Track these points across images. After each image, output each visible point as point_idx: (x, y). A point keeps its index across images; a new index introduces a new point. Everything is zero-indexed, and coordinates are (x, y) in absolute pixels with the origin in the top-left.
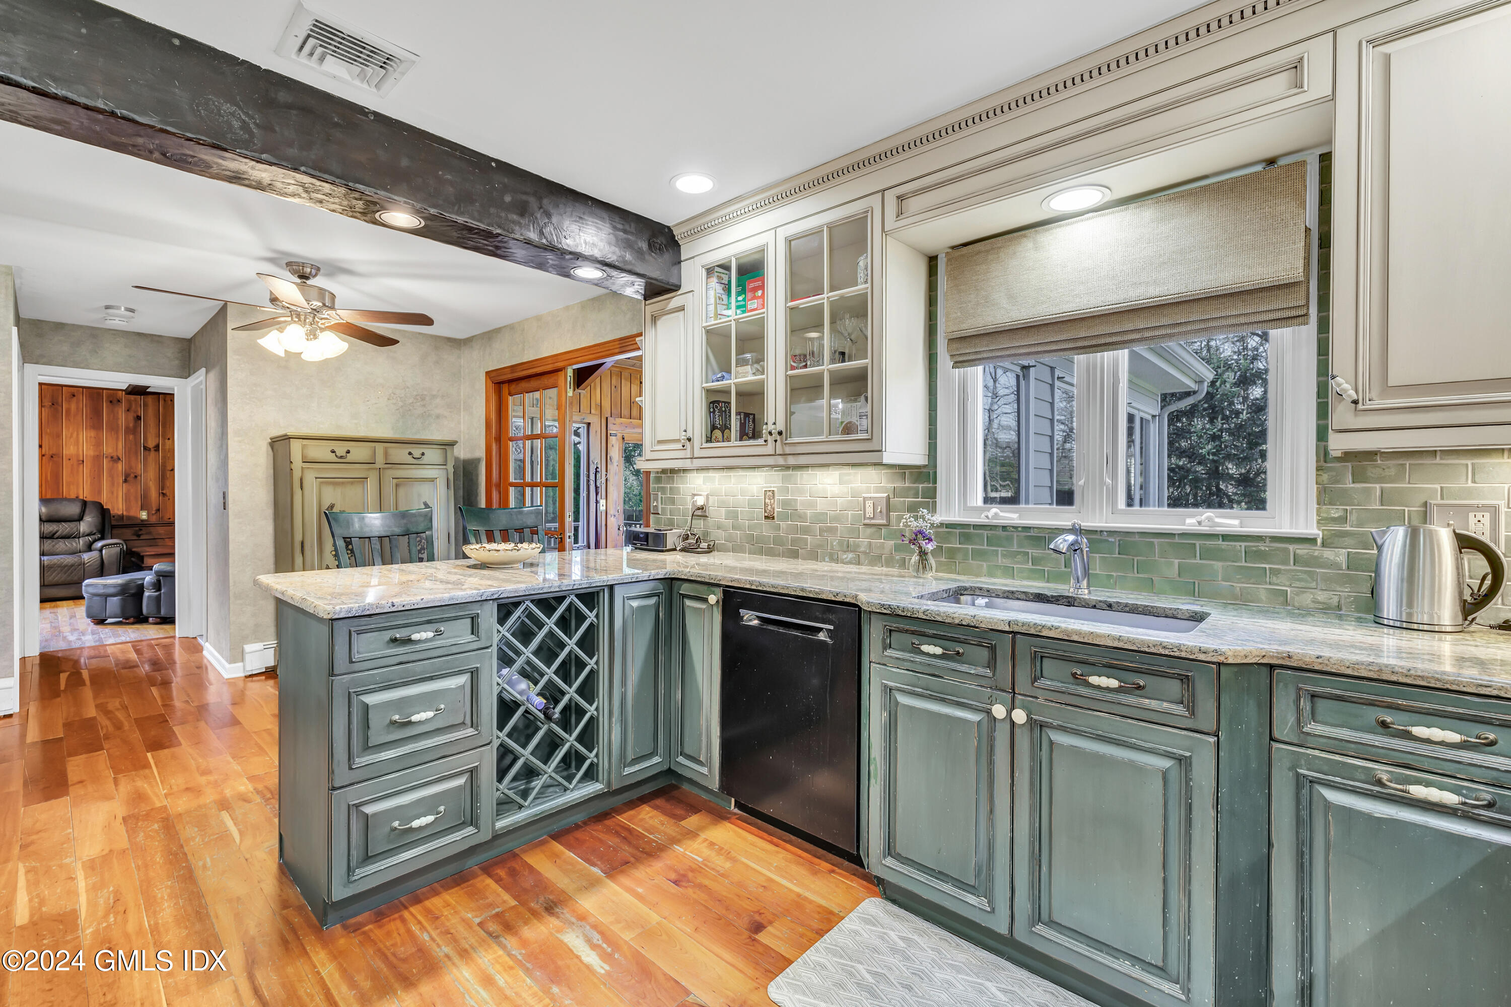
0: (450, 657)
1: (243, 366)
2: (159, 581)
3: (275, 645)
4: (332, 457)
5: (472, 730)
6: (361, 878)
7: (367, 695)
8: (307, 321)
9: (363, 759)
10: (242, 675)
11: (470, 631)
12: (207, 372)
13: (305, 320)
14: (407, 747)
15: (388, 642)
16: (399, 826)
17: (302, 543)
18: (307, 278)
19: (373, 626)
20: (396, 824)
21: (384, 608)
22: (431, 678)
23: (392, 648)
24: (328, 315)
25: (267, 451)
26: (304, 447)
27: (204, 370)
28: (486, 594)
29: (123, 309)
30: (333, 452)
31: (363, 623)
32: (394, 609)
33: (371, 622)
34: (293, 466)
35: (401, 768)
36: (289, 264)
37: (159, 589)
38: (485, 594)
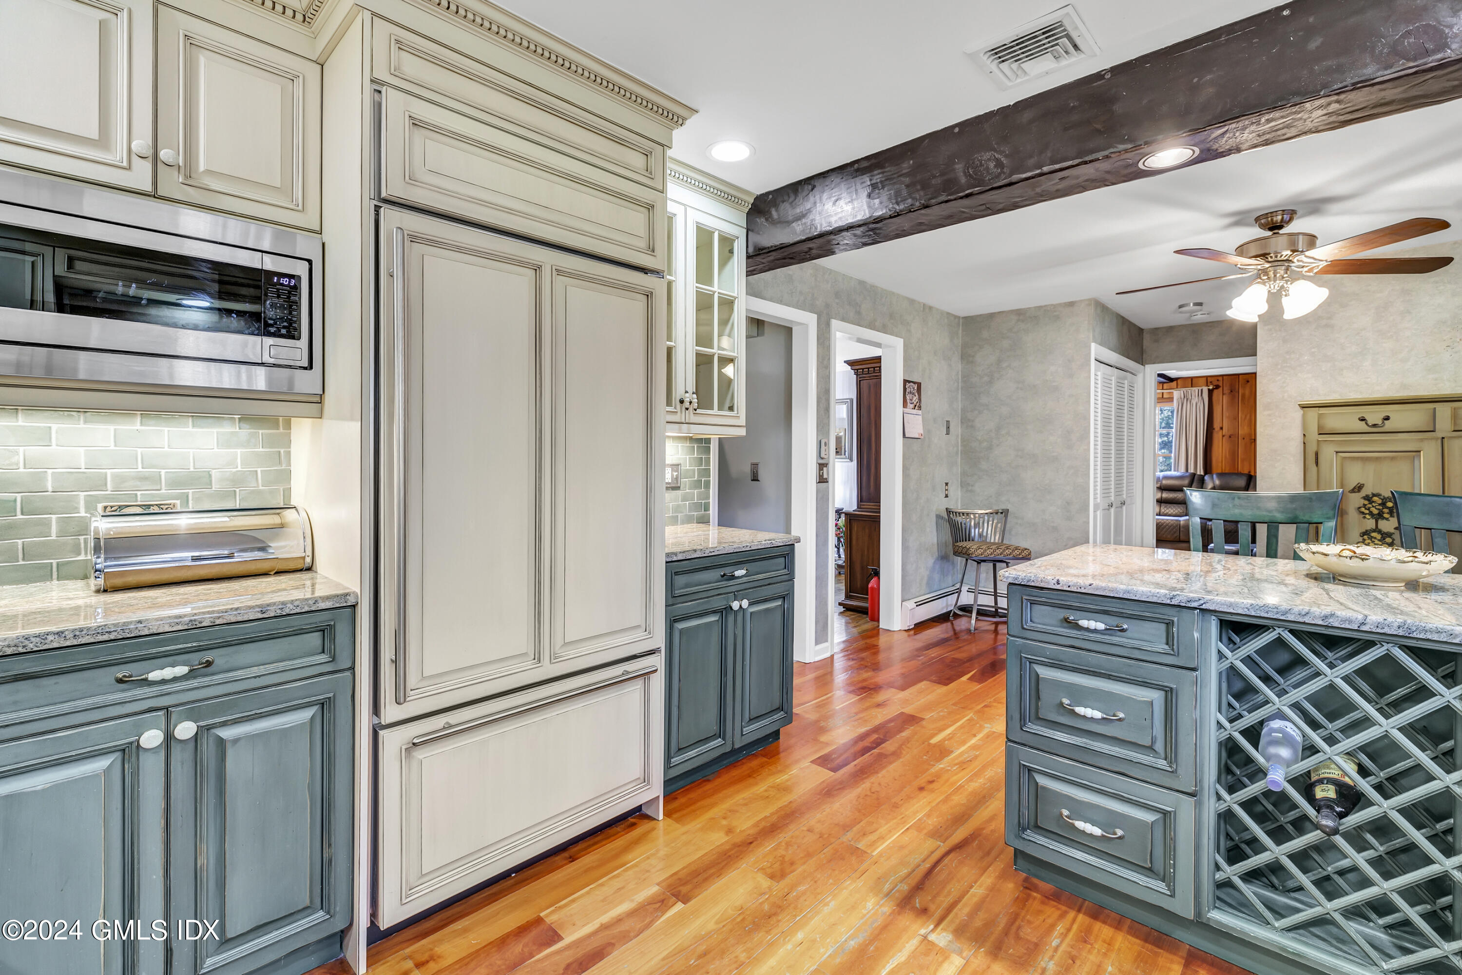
0: (1133, 662)
1: (1274, 335)
4: (1362, 427)
5: (1164, 762)
6: (1030, 840)
7: (1040, 666)
8: (1278, 275)
9: (1034, 727)
11: (1164, 640)
13: (1275, 276)
14: (1079, 739)
15: (1061, 620)
16: (1066, 816)
18: (1281, 227)
19: (1043, 599)
20: (1065, 812)
21: (1048, 583)
22: (1109, 677)
23: (1065, 628)
24: (1298, 261)
26: (1320, 416)
28: (1180, 598)
29: (1192, 305)
30: (1363, 419)
31: (1034, 594)
32: (1058, 587)
33: (1042, 595)
34: (1306, 439)
35: (1068, 756)
36: (1257, 219)
38: (1177, 598)
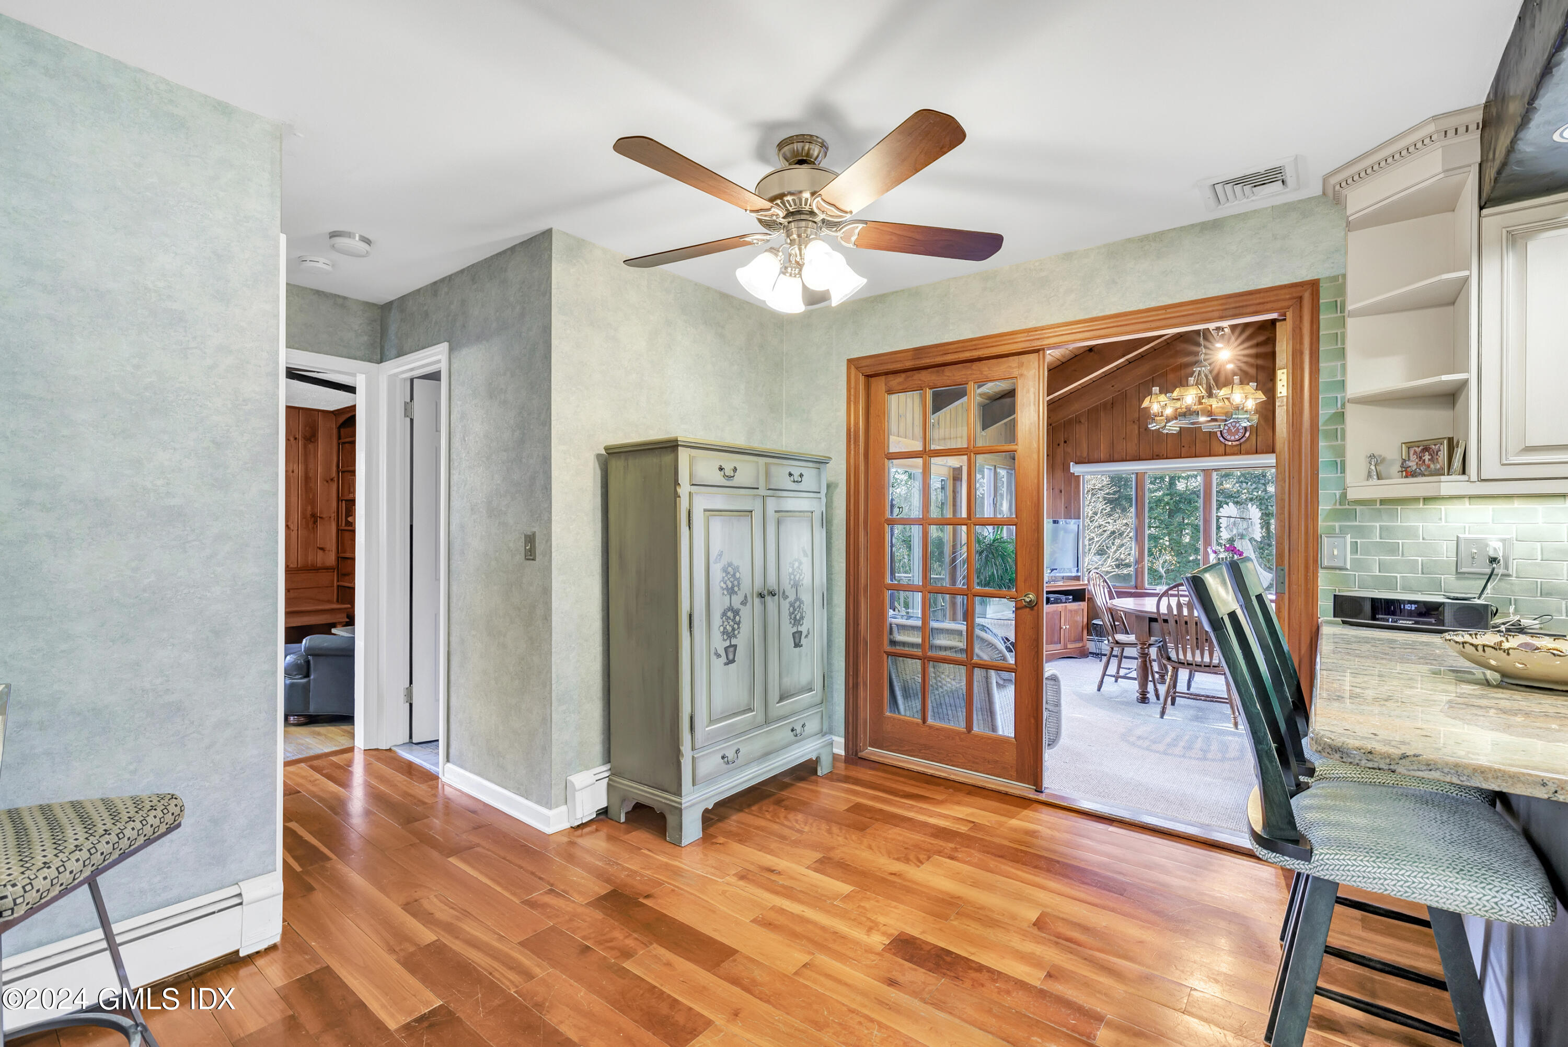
2: (308, 663)
3: (607, 774)
4: (718, 478)
10: (566, 825)
12: (451, 350)
17: (690, 616)
25: (594, 469)
26: (692, 460)
27: (445, 345)
30: (721, 469)
34: (679, 490)
37: (307, 675)
